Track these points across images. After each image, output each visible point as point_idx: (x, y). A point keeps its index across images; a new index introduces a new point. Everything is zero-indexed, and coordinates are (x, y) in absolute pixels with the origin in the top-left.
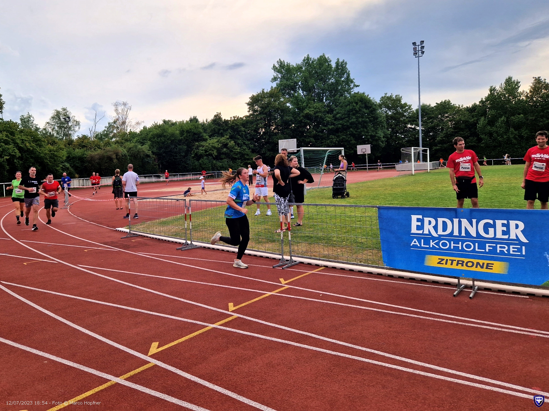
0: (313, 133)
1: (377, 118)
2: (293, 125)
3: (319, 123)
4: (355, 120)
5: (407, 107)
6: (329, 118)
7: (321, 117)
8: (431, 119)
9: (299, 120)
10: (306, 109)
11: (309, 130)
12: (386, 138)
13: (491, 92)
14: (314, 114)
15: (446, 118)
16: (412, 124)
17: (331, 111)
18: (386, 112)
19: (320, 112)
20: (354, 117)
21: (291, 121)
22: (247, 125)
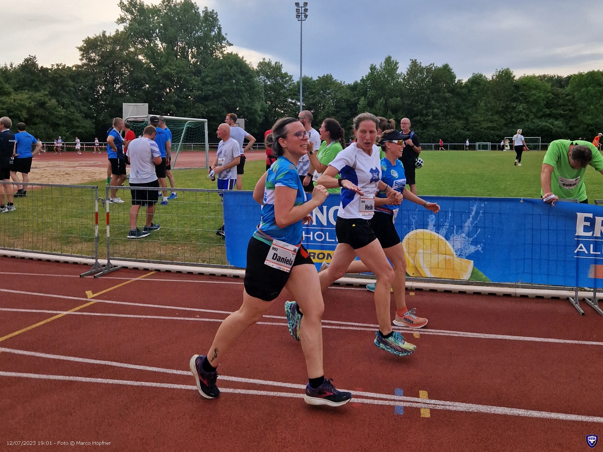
0: (174, 98)
1: (254, 88)
2: (147, 86)
3: (182, 87)
4: (229, 87)
5: (288, 78)
6: (196, 81)
7: (185, 80)
8: (313, 94)
9: (157, 79)
10: (165, 67)
11: (169, 95)
12: (263, 112)
13: (371, 71)
14: (177, 74)
15: (328, 95)
16: (292, 99)
17: (197, 72)
18: (264, 81)
19: (184, 72)
20: (228, 84)
21: (144, 79)
22: (78, 79)
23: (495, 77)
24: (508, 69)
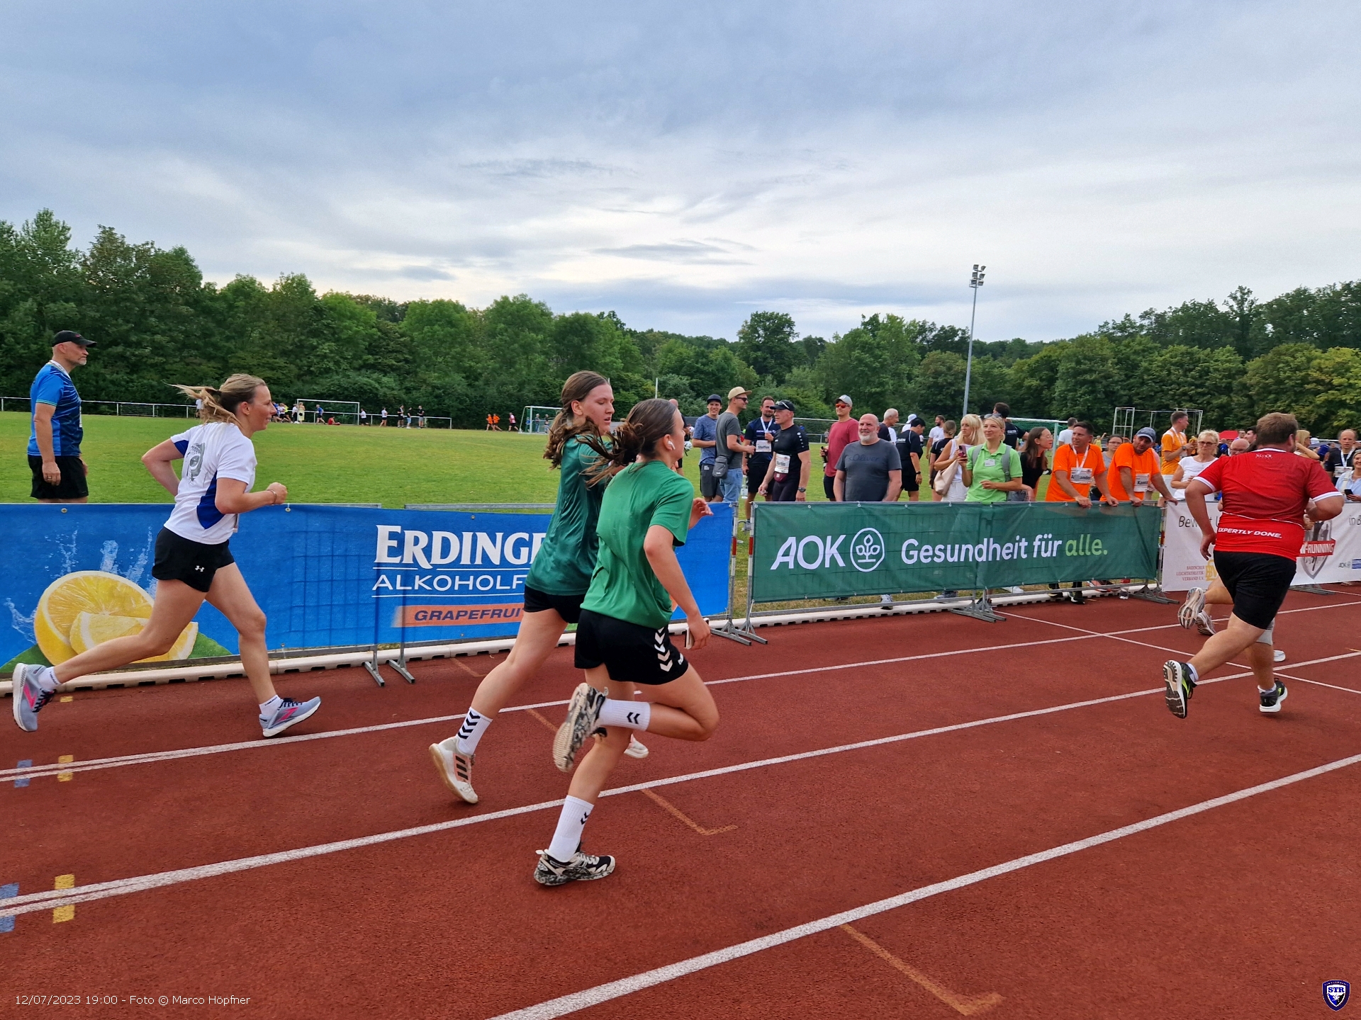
23: (278, 287)
24: (303, 276)
